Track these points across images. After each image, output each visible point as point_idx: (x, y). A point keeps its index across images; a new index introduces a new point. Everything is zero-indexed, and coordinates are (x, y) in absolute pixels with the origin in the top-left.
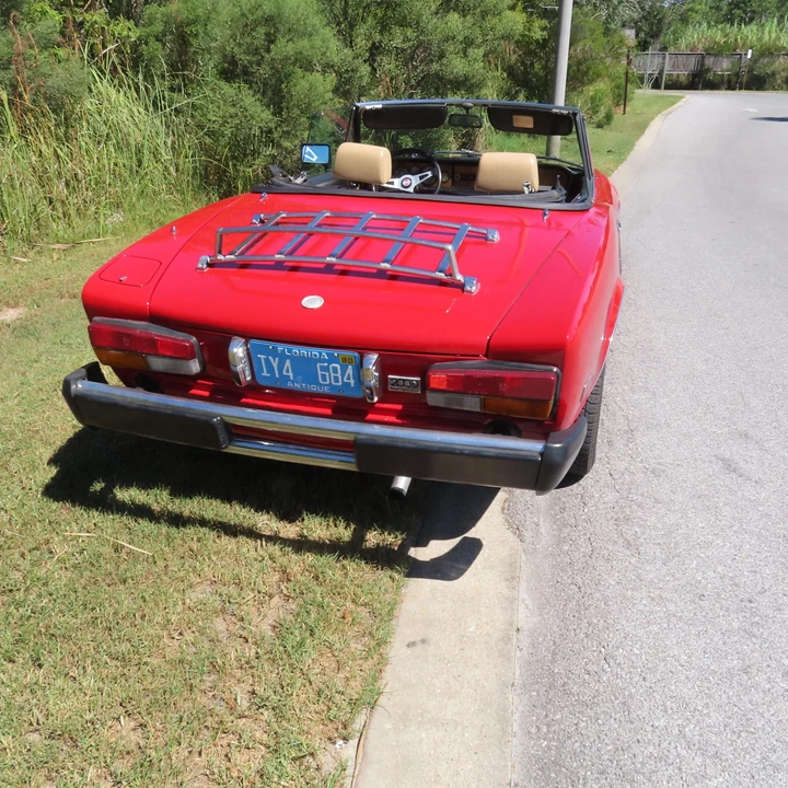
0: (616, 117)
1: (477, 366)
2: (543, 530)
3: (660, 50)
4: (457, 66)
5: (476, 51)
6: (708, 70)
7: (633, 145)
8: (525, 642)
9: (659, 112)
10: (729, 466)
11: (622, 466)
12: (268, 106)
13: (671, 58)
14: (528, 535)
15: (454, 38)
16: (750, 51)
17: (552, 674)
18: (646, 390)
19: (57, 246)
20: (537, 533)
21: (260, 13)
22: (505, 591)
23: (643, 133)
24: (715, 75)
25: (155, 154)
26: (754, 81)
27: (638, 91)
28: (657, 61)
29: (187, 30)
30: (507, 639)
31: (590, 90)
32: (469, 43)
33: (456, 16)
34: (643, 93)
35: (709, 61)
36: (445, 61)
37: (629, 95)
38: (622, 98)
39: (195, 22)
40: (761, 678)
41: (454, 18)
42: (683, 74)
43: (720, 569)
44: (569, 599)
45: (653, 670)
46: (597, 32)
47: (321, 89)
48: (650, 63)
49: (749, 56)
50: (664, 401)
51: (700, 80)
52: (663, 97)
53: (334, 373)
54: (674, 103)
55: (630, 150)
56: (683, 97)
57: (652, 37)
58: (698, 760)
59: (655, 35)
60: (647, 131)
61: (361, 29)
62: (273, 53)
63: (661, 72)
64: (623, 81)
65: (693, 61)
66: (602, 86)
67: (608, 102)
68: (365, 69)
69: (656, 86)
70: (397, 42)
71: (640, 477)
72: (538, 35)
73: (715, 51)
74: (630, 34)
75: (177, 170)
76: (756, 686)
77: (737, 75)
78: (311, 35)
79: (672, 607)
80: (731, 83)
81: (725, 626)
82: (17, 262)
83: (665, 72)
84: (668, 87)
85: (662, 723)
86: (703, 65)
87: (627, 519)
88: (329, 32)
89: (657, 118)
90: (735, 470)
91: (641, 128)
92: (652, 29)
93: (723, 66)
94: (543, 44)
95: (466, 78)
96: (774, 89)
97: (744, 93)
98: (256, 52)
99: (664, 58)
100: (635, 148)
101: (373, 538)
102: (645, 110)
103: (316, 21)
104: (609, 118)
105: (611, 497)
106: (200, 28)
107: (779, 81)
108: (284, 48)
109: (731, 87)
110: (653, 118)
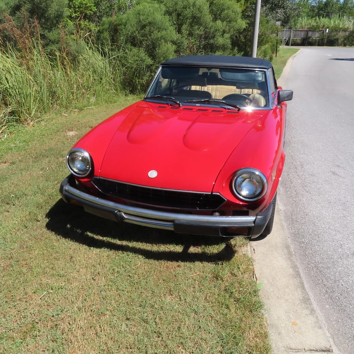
0: (273, 58)
3: (289, 29)
4: (220, 41)
6: (310, 37)
9: (290, 56)
12: (150, 57)
13: (293, 33)
15: (219, 30)
16: (328, 29)
19: (76, 110)
21: (147, 21)
23: (285, 65)
24: (312, 40)
28: (288, 33)
29: (119, 27)
34: (282, 48)
35: (310, 34)
36: (215, 39)
37: (278, 49)
38: (275, 50)
39: (121, 25)
41: (219, 22)
42: (298, 39)
47: (171, 50)
48: (285, 34)
49: (327, 32)
51: (306, 42)
52: (290, 49)
54: (296, 52)
56: (299, 49)
59: (287, 22)
60: (287, 65)
61: (184, 27)
62: (152, 37)
63: (289, 38)
64: (276, 43)
65: (303, 33)
66: (268, 46)
67: (270, 51)
69: (287, 44)
70: (197, 32)
72: (245, 26)
73: (313, 29)
74: (279, 23)
75: (114, 81)
77: (322, 39)
78: (166, 30)
80: (320, 43)
82: (64, 116)
83: (291, 38)
84: (292, 45)
86: (307, 35)
88: (172, 28)
89: (290, 59)
90: (336, 175)
91: (284, 63)
93: (316, 36)
95: (223, 45)
96: (338, 45)
97: (325, 47)
98: (146, 36)
99: (291, 32)
102: (284, 55)
103: (168, 24)
104: (271, 59)
106: (123, 27)
107: (340, 42)
108: (156, 34)
109: (319, 45)
110: (288, 59)
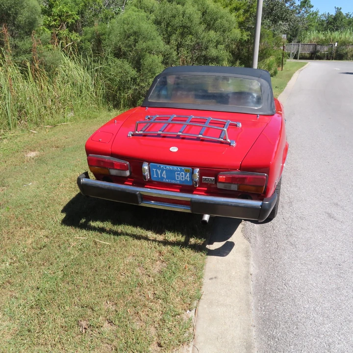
0: (278, 72)
1: (236, 173)
2: (258, 239)
3: (297, 42)
4: (213, 52)
5: (221, 46)
6: (318, 51)
7: (287, 84)
8: (254, 279)
9: (297, 70)
10: (330, 216)
11: (288, 215)
12: (134, 68)
13: (302, 46)
14: (252, 241)
15: (212, 41)
16: (336, 43)
17: (265, 290)
18: (296, 186)
19: (48, 126)
20: (256, 240)
21: (132, 31)
22: (245, 261)
23: (290, 79)
24: (321, 53)
25: (88, 88)
26: (339, 56)
27: (288, 60)
28: (296, 47)
29: (102, 37)
30: (247, 277)
31: (268, 61)
32: (218, 43)
33: (213, 32)
34: (290, 61)
35: (319, 47)
36: (208, 50)
37: (284, 62)
38: (281, 63)
39: (104, 34)
40: (344, 292)
42: (307, 53)
43: (328, 253)
44: (270, 264)
45: (303, 288)
46: (270, 35)
47: (157, 61)
48: (293, 48)
49: (336, 45)
50: (304, 191)
51: (314, 56)
52: (298, 63)
53: (182, 176)
54: (303, 66)
55: (285, 86)
56: (307, 63)
57: (294, 37)
58: (321, 318)
59: (295, 36)
60: (292, 78)
61: (174, 37)
62: (137, 47)
63: (298, 52)
64: (281, 56)
65: (311, 47)
66: (272, 59)
67: (275, 65)
68: (175, 53)
69: (295, 58)
70: (188, 42)
71: (295, 220)
72: (245, 38)
73: (322, 43)
74: (284, 36)
75: (96, 95)
76: (342, 294)
77: (331, 53)
78: (152, 40)
79: (309, 267)
80: (329, 57)
81: (330, 274)
82: (32, 133)
83: (299, 52)
84: (300, 59)
85: (307, 306)
86: (316, 49)
87: (291, 235)
88: (160, 38)
89: (296, 72)
90: (333, 217)
91: (290, 77)
92: (293, 33)
93: (325, 50)
94: (247, 42)
95: (217, 57)
96: (347, 59)
97: (334, 61)
98: (130, 46)
99: (299, 46)
100: (287, 85)
101: (193, 241)
102: (291, 69)
103: (155, 33)
104: (275, 73)
105: (284, 227)
106: (107, 36)
107: (349, 56)
108: (141, 45)
109: (328, 59)
110: (295, 73)
